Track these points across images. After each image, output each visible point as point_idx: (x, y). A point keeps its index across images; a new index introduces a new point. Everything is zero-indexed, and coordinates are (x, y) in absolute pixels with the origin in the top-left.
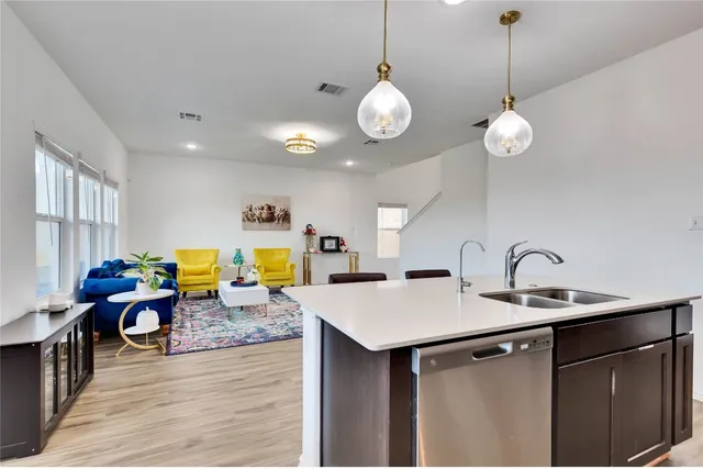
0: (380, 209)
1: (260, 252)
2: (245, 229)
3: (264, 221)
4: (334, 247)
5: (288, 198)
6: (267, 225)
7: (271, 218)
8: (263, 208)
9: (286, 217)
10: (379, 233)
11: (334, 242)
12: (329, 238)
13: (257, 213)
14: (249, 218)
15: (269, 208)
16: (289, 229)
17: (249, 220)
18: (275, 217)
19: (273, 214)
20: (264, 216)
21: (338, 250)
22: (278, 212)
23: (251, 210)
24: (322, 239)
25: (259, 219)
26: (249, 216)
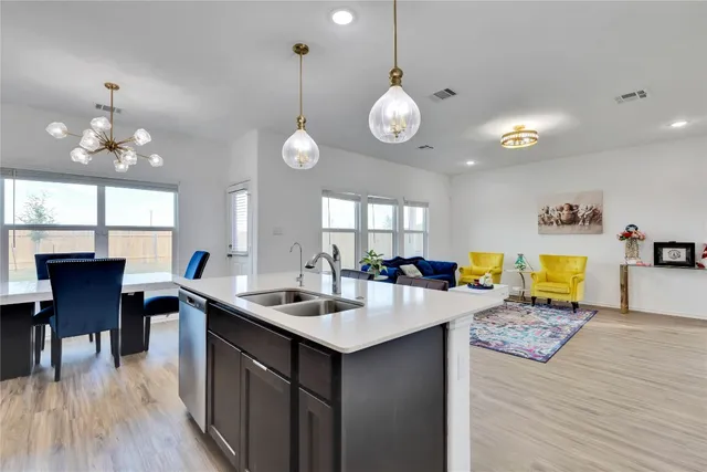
1: (547, 260)
2: (541, 233)
3: (563, 223)
4: (683, 260)
5: (601, 194)
6: (567, 228)
7: (573, 220)
8: (562, 209)
9: (595, 217)
12: (673, 244)
13: (555, 215)
14: (546, 221)
15: (571, 208)
16: (601, 232)
17: (545, 223)
18: (578, 218)
19: (575, 214)
20: (563, 218)
22: (582, 212)
23: (547, 212)
24: (658, 247)
25: (557, 222)
26: (546, 219)
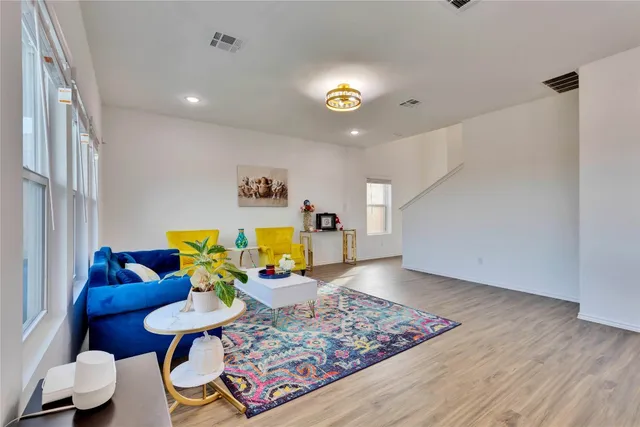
0: (368, 185)
2: (241, 205)
3: (261, 196)
4: (330, 225)
5: (285, 172)
6: (264, 201)
7: (268, 194)
8: (260, 182)
9: (283, 192)
10: (369, 209)
11: (330, 219)
12: (326, 215)
13: (254, 187)
14: (245, 193)
15: (267, 181)
16: (286, 205)
17: (245, 195)
18: (271, 192)
19: (270, 188)
20: (261, 191)
21: (333, 228)
22: (275, 187)
23: (247, 184)
24: (319, 217)
25: (256, 194)
26: (246, 191)
